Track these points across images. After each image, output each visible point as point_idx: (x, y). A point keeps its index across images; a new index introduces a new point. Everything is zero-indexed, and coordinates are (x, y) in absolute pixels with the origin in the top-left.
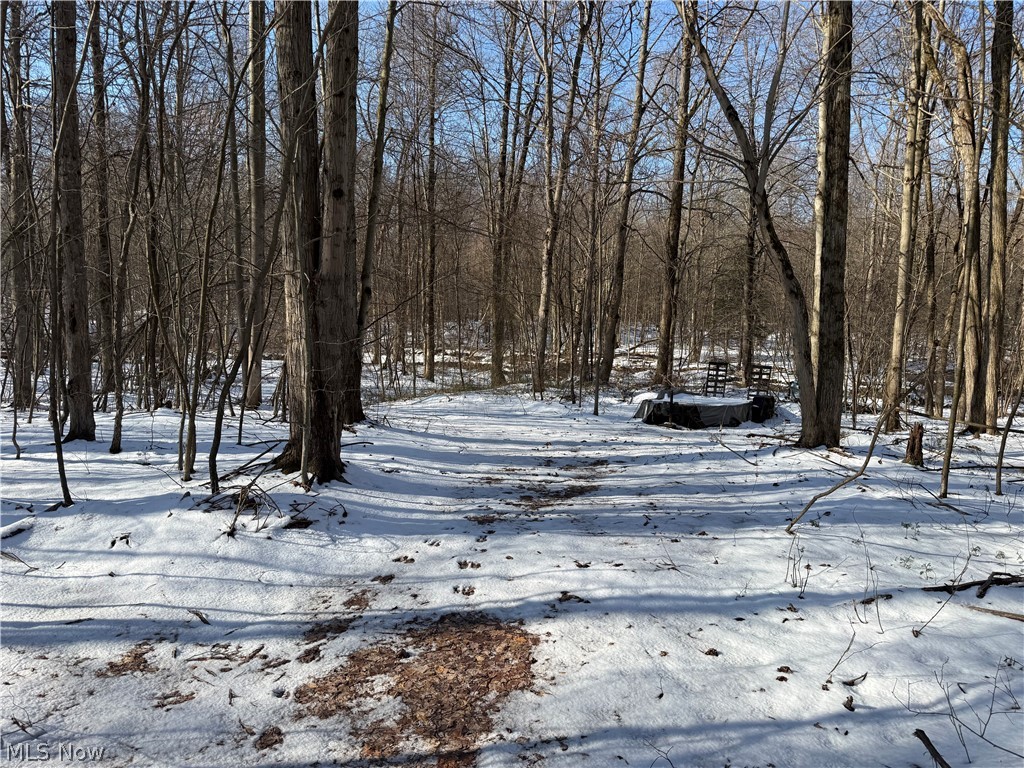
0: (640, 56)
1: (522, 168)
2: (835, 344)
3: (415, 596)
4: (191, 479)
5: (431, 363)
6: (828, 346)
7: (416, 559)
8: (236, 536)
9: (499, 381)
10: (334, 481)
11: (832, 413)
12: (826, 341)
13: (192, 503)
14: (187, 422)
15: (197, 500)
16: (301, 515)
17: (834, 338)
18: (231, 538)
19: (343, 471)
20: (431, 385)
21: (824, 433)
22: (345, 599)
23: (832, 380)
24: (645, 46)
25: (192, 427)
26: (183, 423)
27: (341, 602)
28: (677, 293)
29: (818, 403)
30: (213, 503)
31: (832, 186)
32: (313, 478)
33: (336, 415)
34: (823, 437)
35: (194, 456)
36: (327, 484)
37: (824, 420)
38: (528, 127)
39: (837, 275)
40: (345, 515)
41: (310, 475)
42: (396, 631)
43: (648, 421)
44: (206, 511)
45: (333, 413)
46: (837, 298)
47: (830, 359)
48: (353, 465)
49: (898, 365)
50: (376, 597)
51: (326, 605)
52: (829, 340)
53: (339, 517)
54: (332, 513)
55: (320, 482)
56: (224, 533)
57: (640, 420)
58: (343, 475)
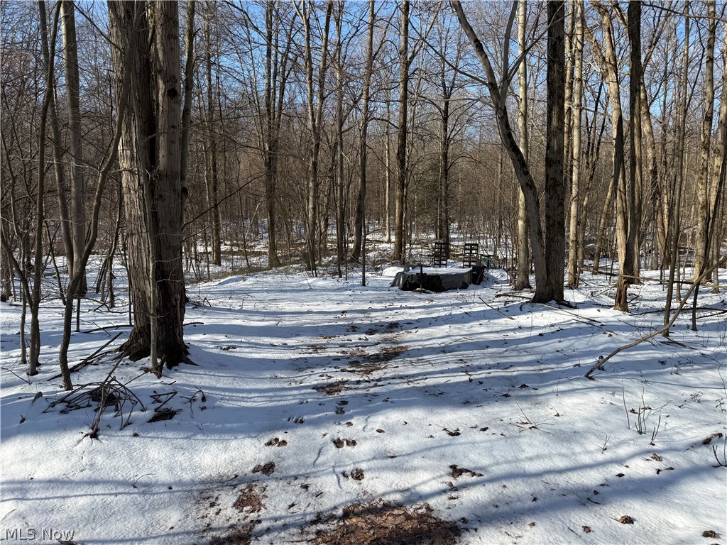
0: (368, 19)
1: (281, 102)
2: (559, 224)
3: (306, 487)
4: (37, 373)
5: (218, 251)
6: (553, 225)
7: (287, 440)
8: (100, 437)
9: (276, 263)
10: (182, 364)
11: (559, 276)
12: (552, 221)
13: (46, 404)
14: (29, 317)
15: (52, 401)
16: (164, 406)
17: (558, 219)
18: (95, 441)
19: (187, 353)
20: (218, 269)
21: (553, 291)
22: (234, 499)
23: (557, 251)
24: (373, 11)
25: (35, 323)
26: (23, 318)
27: (231, 504)
28: (407, 194)
29: (547, 269)
30: (69, 402)
31: (554, 103)
32: (162, 363)
33: (178, 302)
34: (553, 294)
35: (39, 350)
36: (176, 367)
37: (553, 281)
38: (284, 71)
39: (559, 171)
40: (204, 399)
41: (159, 361)
42: (305, 537)
43: (404, 288)
44: (63, 412)
45: (176, 300)
46: (559, 189)
47: (555, 235)
48: (194, 346)
49: (575, 239)
50: (266, 493)
51: (215, 509)
52: (554, 221)
53: (199, 403)
54: (193, 400)
55: (170, 367)
56: (87, 435)
57: (396, 288)
58: (189, 357)
